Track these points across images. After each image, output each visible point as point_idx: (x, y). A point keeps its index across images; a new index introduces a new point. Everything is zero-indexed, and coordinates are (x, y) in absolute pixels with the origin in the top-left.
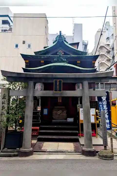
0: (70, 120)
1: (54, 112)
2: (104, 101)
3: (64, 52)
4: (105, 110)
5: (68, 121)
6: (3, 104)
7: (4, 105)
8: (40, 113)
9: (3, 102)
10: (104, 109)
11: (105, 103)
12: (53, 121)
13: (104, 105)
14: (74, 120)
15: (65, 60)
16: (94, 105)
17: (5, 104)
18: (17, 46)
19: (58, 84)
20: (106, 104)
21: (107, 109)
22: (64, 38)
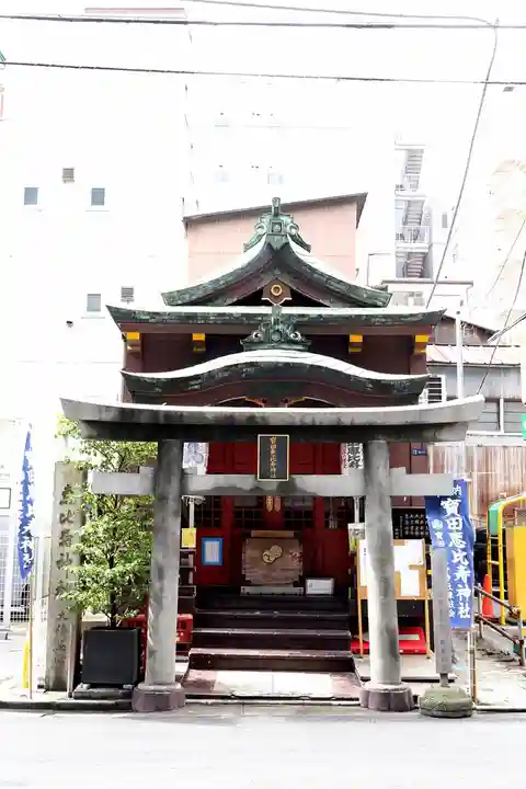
0: (320, 587)
1: (249, 553)
2: (453, 515)
3: (292, 290)
4: (454, 548)
5: (310, 591)
6: (62, 522)
7: (66, 526)
8: (191, 556)
9: (62, 515)
10: (451, 545)
11: (455, 523)
12: (246, 590)
13: (451, 531)
14: (336, 587)
15: (297, 336)
16: (419, 525)
17: (71, 522)
18: (31, 195)
19: (273, 452)
20: (460, 528)
21: (463, 546)
22: (292, 227)
